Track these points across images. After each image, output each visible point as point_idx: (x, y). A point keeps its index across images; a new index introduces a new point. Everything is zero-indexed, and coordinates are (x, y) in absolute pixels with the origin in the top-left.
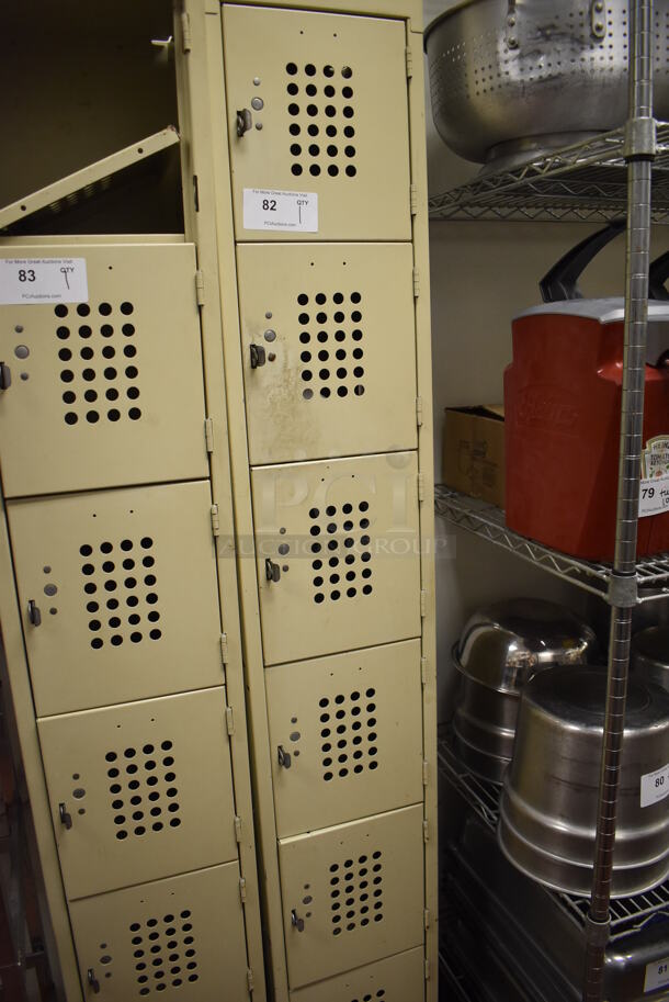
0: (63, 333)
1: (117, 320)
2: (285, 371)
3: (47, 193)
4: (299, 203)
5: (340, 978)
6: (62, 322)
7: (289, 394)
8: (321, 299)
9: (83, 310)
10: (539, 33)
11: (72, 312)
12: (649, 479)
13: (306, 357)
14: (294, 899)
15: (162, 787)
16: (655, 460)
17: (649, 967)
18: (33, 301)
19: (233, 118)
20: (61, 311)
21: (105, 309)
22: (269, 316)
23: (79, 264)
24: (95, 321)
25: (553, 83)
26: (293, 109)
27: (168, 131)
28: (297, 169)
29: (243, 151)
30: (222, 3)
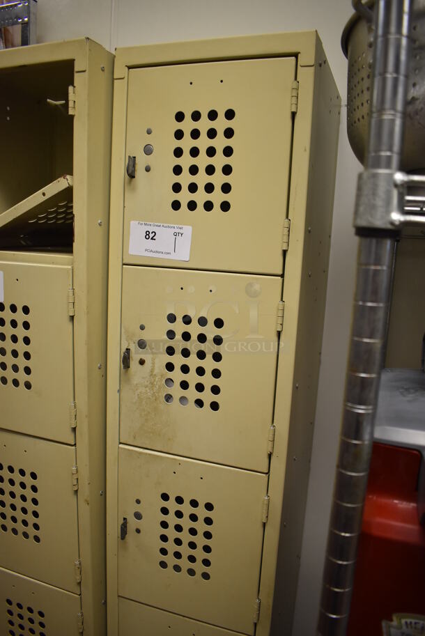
2: (151, 375)
4: (176, 234)
7: (153, 395)
8: (187, 320)
9: (1, 307)
13: (170, 367)
21: (13, 309)
22: (142, 328)
24: (7, 315)
26: (178, 152)
27: (61, 179)
28: (176, 205)
29: (134, 189)
30: (129, 68)
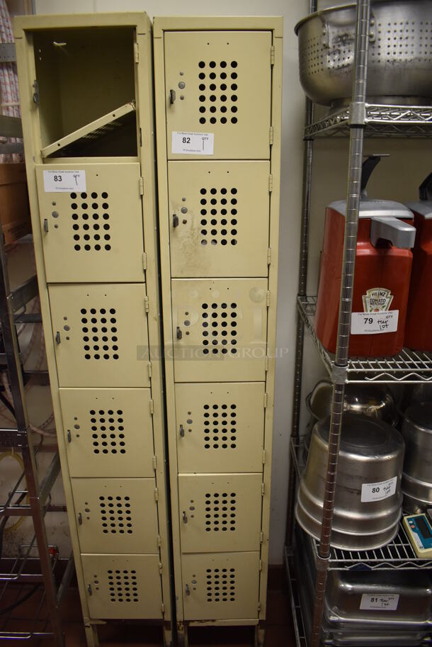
0: (74, 206)
1: (100, 201)
2: (192, 229)
3: (69, 137)
4: (203, 139)
5: (210, 555)
6: (74, 201)
7: (194, 242)
8: (214, 191)
9: (84, 195)
10: (339, 39)
11: (79, 196)
12: (369, 312)
13: (204, 222)
14: (185, 506)
15: (117, 432)
16: (373, 302)
17: (363, 595)
18: (60, 191)
19: (168, 95)
20: (74, 196)
21: (94, 195)
22: (184, 200)
23: (82, 173)
24: (90, 201)
25: (346, 69)
26: (202, 87)
27: (128, 105)
28: (203, 121)
29: (173, 111)
30: (164, 31)
